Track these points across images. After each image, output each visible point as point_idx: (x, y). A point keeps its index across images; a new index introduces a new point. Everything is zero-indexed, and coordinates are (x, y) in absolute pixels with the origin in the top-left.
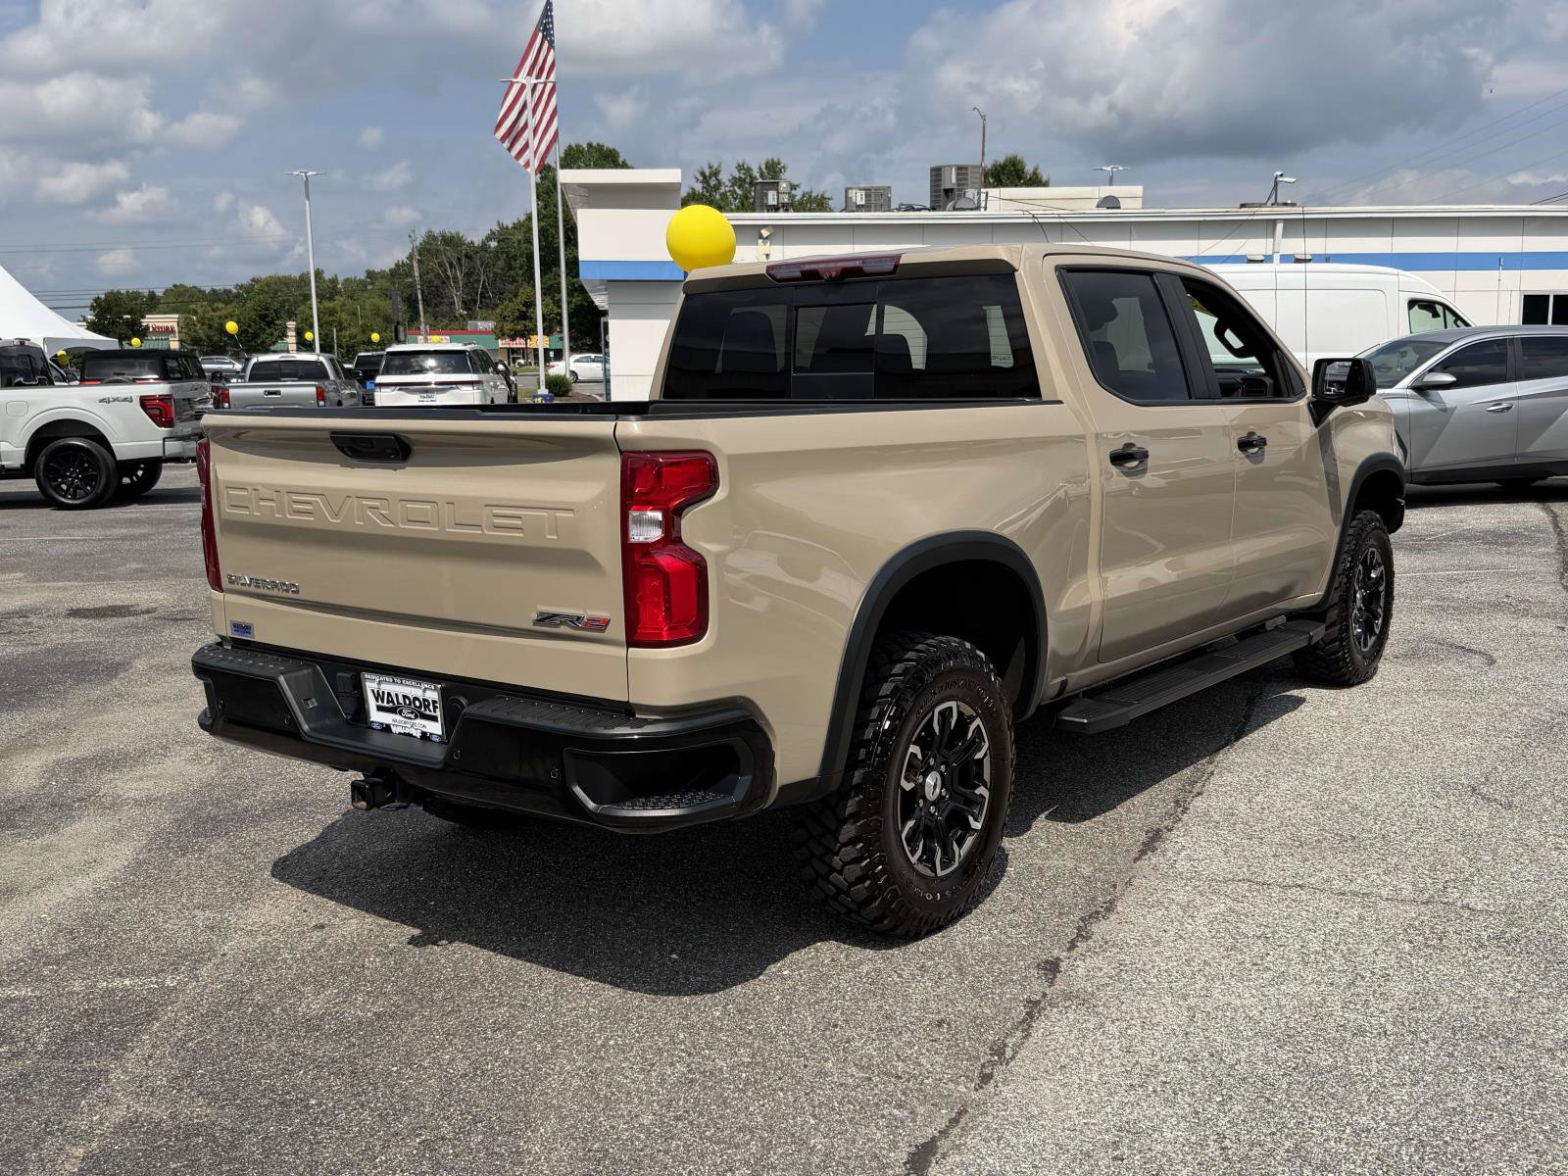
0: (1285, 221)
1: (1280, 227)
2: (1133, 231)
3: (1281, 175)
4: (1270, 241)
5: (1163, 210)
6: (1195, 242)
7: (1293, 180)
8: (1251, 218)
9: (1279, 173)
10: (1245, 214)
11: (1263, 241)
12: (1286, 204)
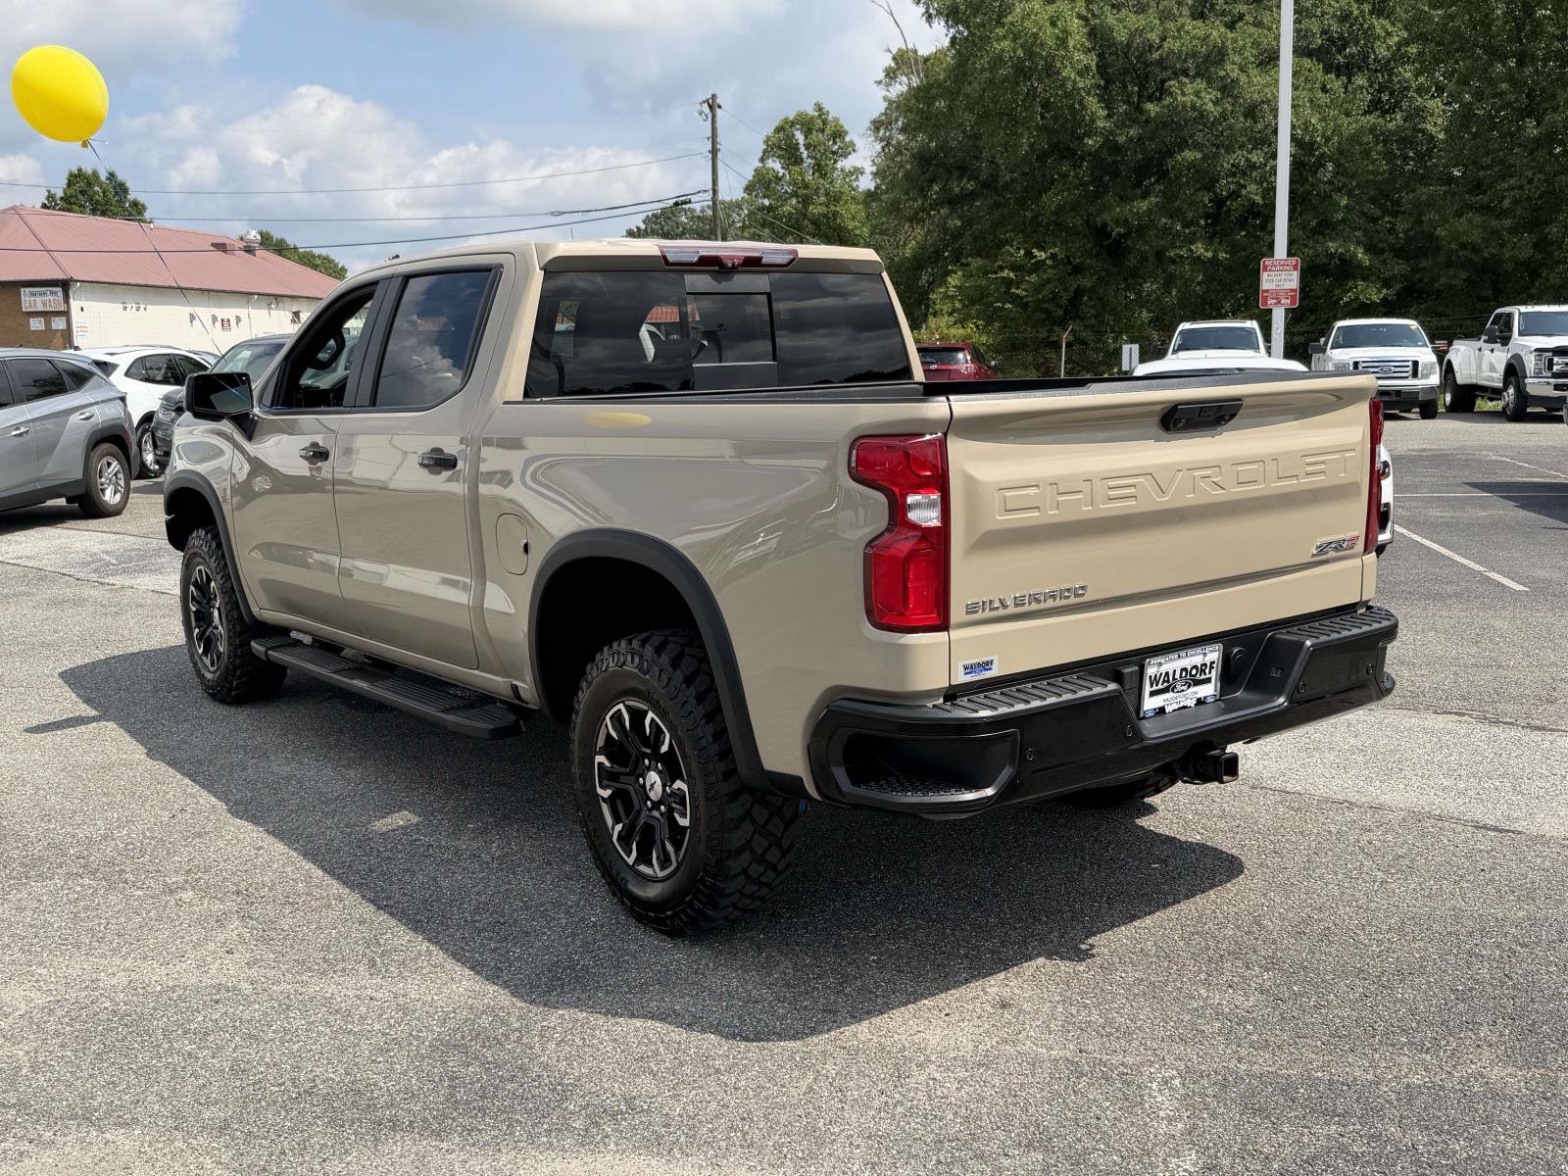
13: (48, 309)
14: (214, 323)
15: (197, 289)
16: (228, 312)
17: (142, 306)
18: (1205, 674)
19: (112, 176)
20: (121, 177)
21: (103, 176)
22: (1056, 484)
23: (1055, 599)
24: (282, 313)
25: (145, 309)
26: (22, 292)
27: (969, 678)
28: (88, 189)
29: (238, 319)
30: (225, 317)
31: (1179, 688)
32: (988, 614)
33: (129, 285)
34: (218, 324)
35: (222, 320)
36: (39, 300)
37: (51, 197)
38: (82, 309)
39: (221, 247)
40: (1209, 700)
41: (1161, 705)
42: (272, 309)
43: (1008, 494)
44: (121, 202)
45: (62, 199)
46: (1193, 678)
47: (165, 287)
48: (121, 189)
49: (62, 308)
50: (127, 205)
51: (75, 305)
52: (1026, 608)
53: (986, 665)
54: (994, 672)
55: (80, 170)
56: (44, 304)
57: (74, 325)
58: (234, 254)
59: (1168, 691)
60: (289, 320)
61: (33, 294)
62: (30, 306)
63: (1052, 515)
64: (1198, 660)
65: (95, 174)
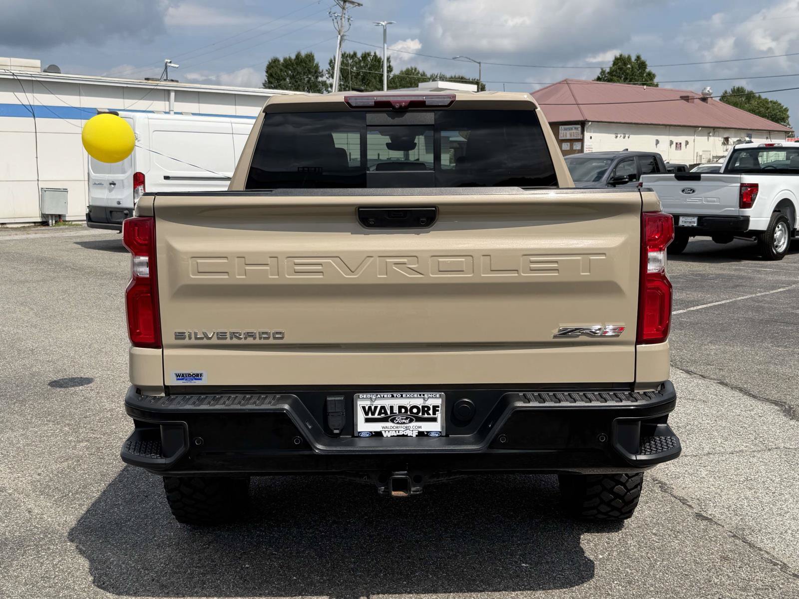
0: (176, 91)
1: (173, 95)
2: (82, 91)
3: (170, 62)
4: (167, 103)
5: (100, 78)
6: (121, 100)
7: (177, 66)
8: (156, 87)
9: (169, 61)
10: (150, 85)
11: (163, 103)
12: (172, 81)
13: (572, 138)
14: (671, 145)
15: (662, 125)
16: (681, 139)
17: (627, 136)
18: (429, 414)
19: (638, 58)
20: (643, 58)
21: (633, 59)
22: (244, 257)
23: (255, 338)
24: (717, 139)
25: (629, 137)
26: (560, 128)
27: (180, 383)
28: (624, 67)
29: (687, 143)
30: (679, 142)
31: (398, 419)
32: (193, 341)
33: (620, 123)
34: (674, 145)
35: (677, 144)
36: (568, 132)
37: (603, 72)
38: (591, 138)
39: (686, 98)
40: (432, 435)
41: (378, 430)
42: (710, 136)
43: (199, 261)
44: (641, 74)
45: (608, 73)
46: (415, 414)
47: (641, 124)
48: (642, 65)
49: (580, 137)
50: (645, 75)
51: (587, 135)
52: (228, 341)
53: (198, 376)
54: (204, 382)
55: (621, 56)
56: (571, 135)
57: (585, 147)
58: (693, 102)
59: (387, 421)
60: (721, 143)
61: (565, 129)
62: (563, 136)
63: (240, 278)
64: (419, 402)
65: (629, 58)
